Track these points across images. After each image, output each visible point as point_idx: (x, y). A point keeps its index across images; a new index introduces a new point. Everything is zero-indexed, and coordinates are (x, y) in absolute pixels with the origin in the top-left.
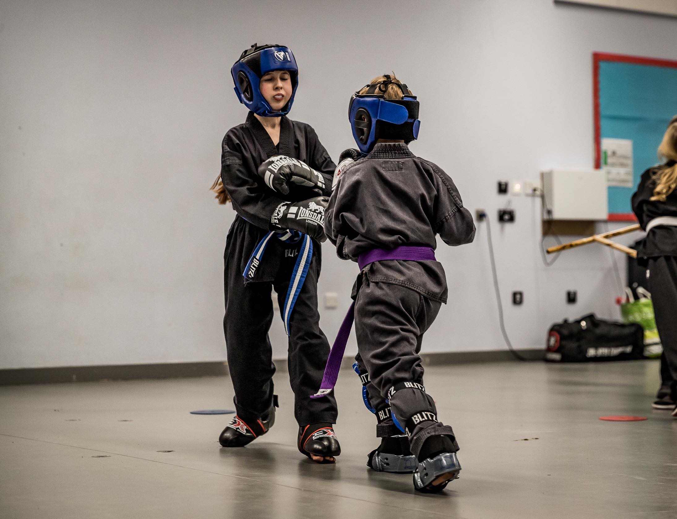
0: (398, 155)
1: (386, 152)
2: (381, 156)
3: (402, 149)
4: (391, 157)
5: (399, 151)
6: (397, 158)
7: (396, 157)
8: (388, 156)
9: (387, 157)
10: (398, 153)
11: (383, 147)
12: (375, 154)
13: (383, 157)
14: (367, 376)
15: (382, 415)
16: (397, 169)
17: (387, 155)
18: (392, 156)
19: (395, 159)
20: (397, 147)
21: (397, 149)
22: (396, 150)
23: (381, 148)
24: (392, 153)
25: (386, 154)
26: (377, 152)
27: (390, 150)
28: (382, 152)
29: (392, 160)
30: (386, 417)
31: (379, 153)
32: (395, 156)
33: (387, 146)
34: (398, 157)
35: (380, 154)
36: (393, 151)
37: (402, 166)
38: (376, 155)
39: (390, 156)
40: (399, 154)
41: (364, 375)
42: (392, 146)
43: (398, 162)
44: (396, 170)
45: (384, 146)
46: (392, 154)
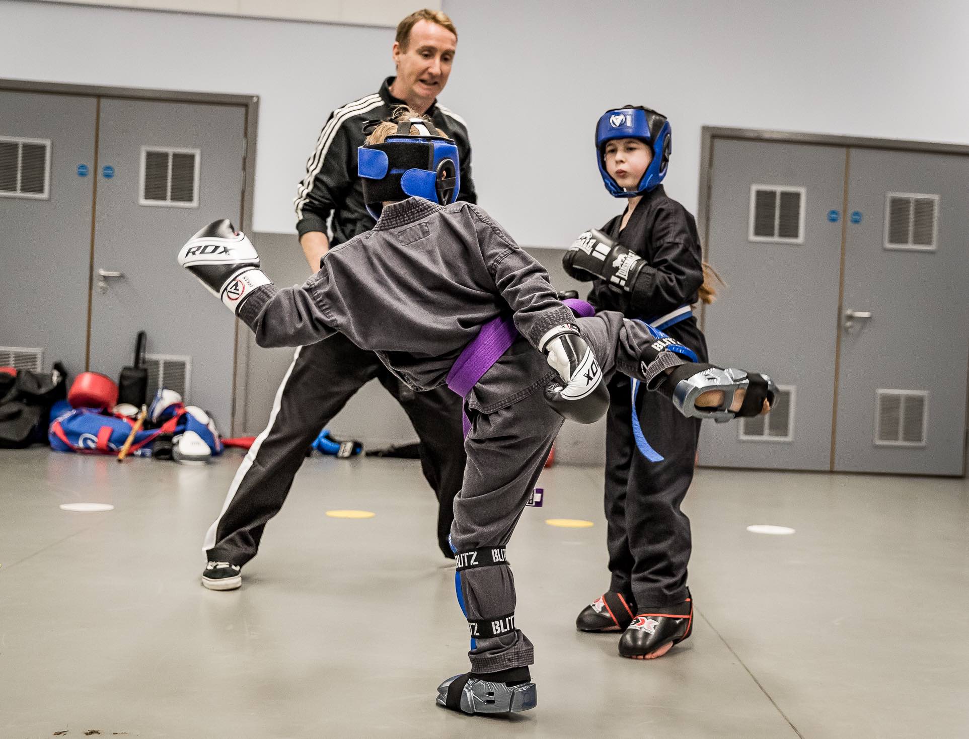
0: (418, 214)
1: (399, 217)
2: (394, 224)
3: (421, 204)
4: (409, 221)
5: (417, 208)
6: (418, 220)
7: (416, 219)
8: (404, 221)
9: (403, 223)
10: (416, 212)
11: (392, 210)
12: (384, 224)
13: (396, 225)
14: (469, 557)
15: (500, 626)
16: (422, 236)
17: (402, 220)
18: (410, 219)
19: (415, 223)
20: (412, 203)
21: (413, 206)
22: (411, 209)
23: (389, 212)
24: (407, 214)
25: (400, 219)
26: (387, 220)
27: (403, 212)
28: (393, 218)
29: (411, 225)
30: (506, 630)
31: (389, 221)
32: (414, 218)
33: (398, 207)
34: (418, 218)
35: (391, 222)
36: (408, 211)
37: (426, 228)
38: (386, 224)
39: (407, 220)
40: (418, 212)
41: (465, 555)
42: (405, 206)
43: (419, 224)
44: (420, 238)
45: (393, 208)
46: (408, 216)
